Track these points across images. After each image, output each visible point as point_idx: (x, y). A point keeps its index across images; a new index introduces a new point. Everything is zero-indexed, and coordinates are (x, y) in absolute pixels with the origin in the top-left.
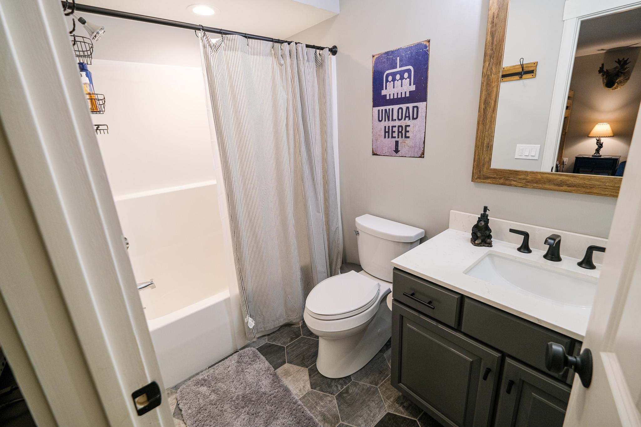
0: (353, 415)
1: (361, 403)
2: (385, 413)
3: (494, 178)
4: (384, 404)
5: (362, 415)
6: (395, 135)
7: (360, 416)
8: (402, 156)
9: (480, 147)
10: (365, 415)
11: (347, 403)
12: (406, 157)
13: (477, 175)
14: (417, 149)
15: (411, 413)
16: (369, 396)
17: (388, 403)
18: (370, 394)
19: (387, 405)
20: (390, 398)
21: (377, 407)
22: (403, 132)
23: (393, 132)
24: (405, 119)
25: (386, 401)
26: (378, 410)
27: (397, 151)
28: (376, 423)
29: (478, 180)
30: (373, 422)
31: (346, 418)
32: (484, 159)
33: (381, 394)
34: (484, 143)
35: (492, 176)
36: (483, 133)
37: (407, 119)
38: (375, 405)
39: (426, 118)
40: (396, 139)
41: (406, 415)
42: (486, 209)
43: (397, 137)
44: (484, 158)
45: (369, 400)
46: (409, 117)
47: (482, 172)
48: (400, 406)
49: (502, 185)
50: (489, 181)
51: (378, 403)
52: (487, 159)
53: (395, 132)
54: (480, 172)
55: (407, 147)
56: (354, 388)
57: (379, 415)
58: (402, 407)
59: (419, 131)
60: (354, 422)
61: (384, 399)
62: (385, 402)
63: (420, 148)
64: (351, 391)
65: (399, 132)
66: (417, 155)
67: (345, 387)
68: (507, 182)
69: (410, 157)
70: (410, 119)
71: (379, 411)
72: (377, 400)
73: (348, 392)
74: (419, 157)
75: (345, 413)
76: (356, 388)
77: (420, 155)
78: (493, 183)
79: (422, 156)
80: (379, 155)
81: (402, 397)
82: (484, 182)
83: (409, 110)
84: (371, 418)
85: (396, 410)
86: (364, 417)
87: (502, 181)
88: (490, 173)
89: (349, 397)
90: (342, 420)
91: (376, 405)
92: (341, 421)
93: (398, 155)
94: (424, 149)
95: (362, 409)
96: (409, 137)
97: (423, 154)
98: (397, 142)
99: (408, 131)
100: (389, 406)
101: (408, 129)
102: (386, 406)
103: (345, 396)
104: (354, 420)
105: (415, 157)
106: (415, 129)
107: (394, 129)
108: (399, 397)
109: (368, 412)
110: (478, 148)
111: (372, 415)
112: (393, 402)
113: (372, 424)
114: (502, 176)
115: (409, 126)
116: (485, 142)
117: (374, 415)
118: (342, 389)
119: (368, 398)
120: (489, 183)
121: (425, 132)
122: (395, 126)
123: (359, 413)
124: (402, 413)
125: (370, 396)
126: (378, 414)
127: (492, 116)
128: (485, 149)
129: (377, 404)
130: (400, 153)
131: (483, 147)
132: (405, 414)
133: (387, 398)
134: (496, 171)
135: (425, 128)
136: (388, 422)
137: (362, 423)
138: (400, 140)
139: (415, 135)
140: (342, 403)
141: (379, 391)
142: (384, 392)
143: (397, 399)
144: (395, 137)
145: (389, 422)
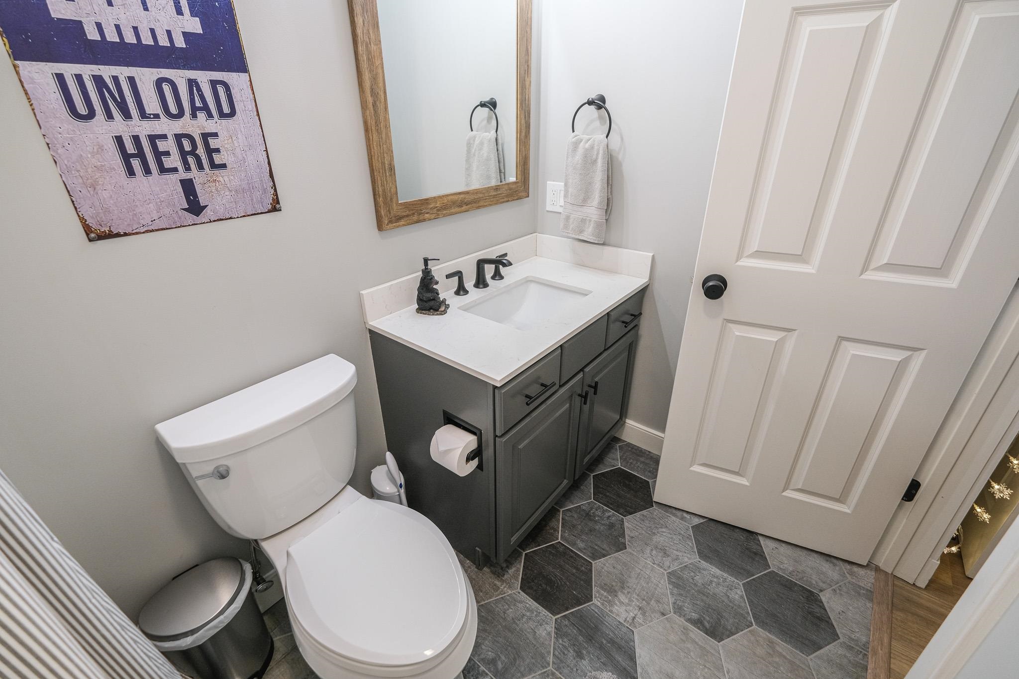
0: (535, 646)
1: (512, 633)
2: (522, 593)
3: (407, 216)
4: (508, 595)
5: (531, 631)
6: (174, 160)
7: (535, 634)
8: (218, 220)
9: (381, 171)
10: (532, 624)
11: (515, 659)
12: (231, 218)
13: (386, 218)
14: (257, 194)
15: (516, 559)
16: (497, 620)
17: (506, 589)
18: (493, 618)
19: (508, 590)
20: (495, 585)
21: (515, 605)
22: (201, 151)
23: (159, 155)
24: (194, 116)
25: (502, 591)
26: (520, 605)
27: (195, 207)
28: (541, 608)
29: (390, 225)
30: (540, 613)
31: (543, 658)
32: (390, 190)
33: (492, 600)
34: (384, 163)
35: (405, 214)
36: (380, 146)
37: (201, 115)
38: (512, 609)
39: (258, 115)
40: (183, 175)
41: (520, 565)
42: (426, 261)
43: (181, 168)
44: (391, 188)
45: (505, 619)
46: (206, 108)
47: (392, 212)
48: (507, 572)
49: (416, 223)
50: (402, 222)
51: (507, 603)
52: (393, 190)
53: (167, 154)
54: (390, 213)
55: (227, 193)
56: (483, 647)
57: (527, 603)
58: (509, 569)
59: (250, 147)
60: (547, 643)
61: (499, 595)
62: (504, 593)
63: (265, 191)
64: (491, 655)
65: (183, 154)
66: (261, 208)
67: (482, 668)
68: (421, 217)
69: (244, 216)
70: (210, 115)
71: (521, 602)
72: (503, 606)
73: (493, 659)
74: (269, 212)
75: (533, 661)
76: (483, 644)
77: (270, 207)
78: (408, 224)
79: (275, 207)
80: (126, 234)
81: (492, 568)
82: (398, 227)
83: (199, 90)
84: (534, 615)
85: (515, 577)
86: (534, 626)
87: (415, 218)
88: (402, 210)
89: (503, 658)
90: (547, 665)
91: (512, 607)
92: (549, 668)
93: (202, 218)
94: (275, 190)
95: (523, 632)
96: (223, 166)
97: (276, 201)
98: (188, 186)
99: (217, 150)
100: (510, 587)
101: (213, 143)
102: (510, 592)
103: (502, 664)
104: (543, 644)
105: (258, 214)
106: (235, 142)
107: (162, 146)
108: (494, 573)
109: (524, 620)
110: (380, 172)
111: (528, 614)
112: (503, 581)
113: (544, 613)
114: (415, 210)
115: (215, 135)
116: (386, 162)
117: (528, 610)
118: (487, 674)
119: (501, 620)
120: (404, 225)
121: (266, 151)
122: (164, 137)
123: (530, 637)
124: (518, 570)
125: (496, 618)
126: (525, 604)
127: (385, 117)
128: (388, 174)
129: (508, 605)
130: (208, 213)
131: (385, 170)
132: (518, 566)
133: (497, 591)
134: (407, 205)
135: (264, 140)
136: (536, 590)
137: (545, 629)
138: (194, 174)
139: (241, 158)
140: (515, 670)
141: (486, 602)
142: (487, 594)
143: (496, 576)
144: (175, 170)
145: (535, 588)
